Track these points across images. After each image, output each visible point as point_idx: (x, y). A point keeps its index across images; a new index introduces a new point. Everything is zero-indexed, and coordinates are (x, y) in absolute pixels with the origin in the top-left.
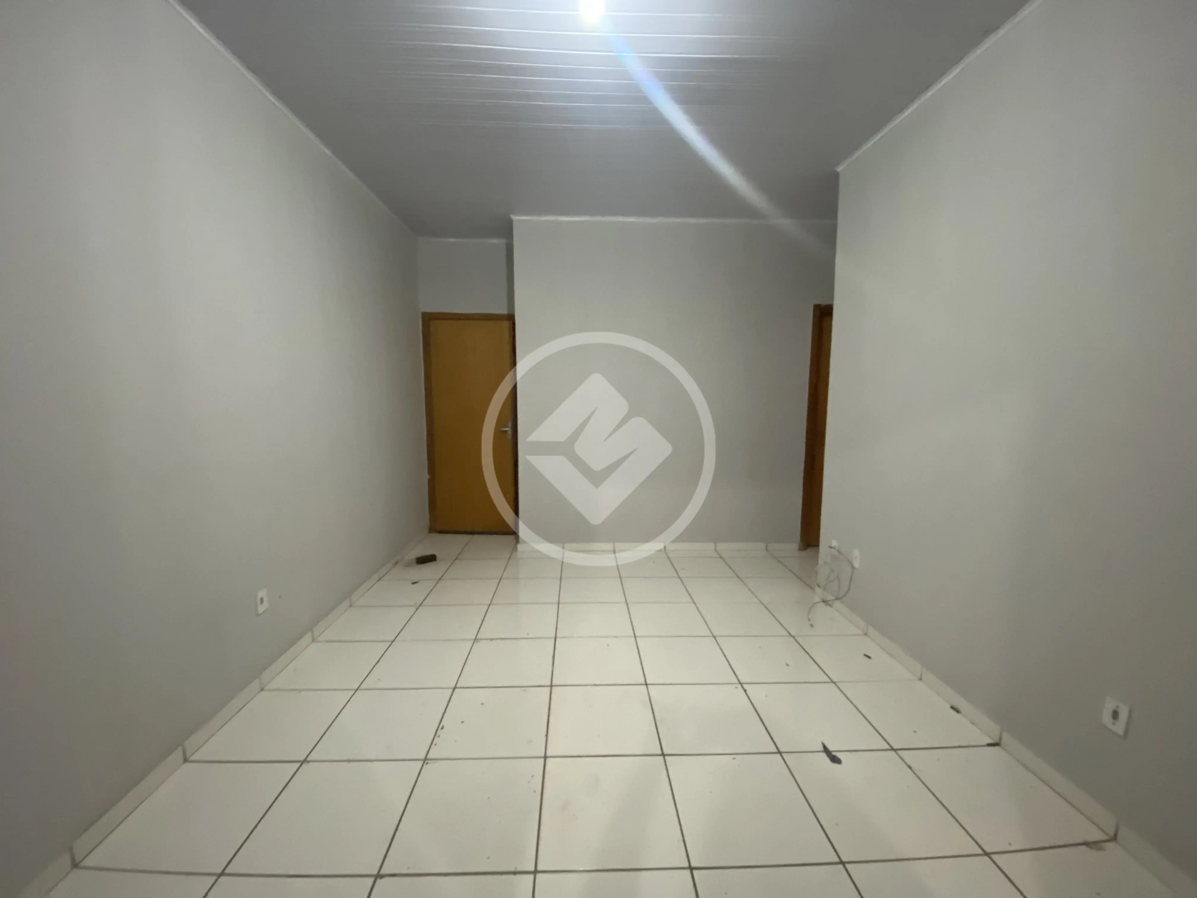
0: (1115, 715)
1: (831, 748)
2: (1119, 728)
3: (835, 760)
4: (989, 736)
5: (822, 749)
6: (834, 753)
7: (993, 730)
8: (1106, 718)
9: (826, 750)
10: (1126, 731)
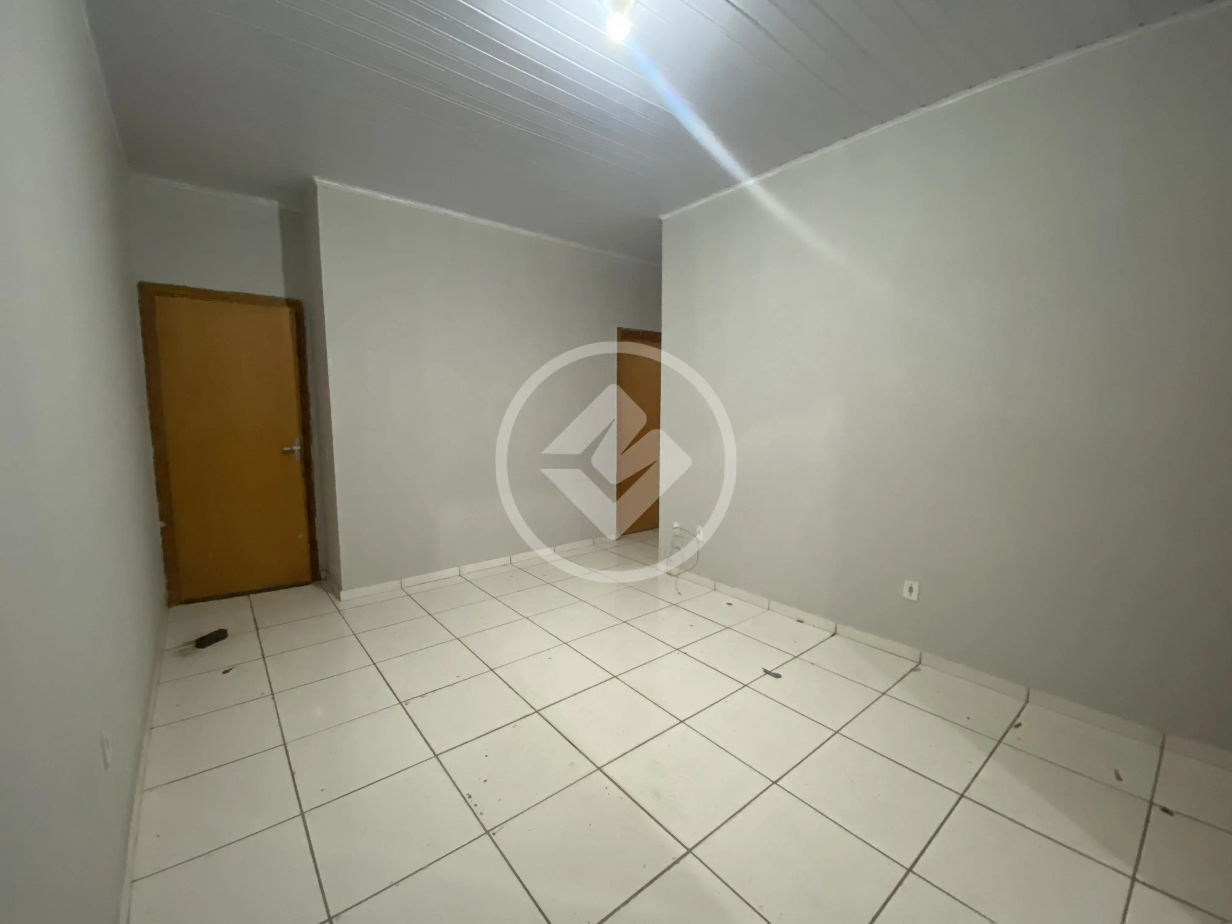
0: (911, 590)
1: (769, 669)
2: (914, 597)
3: (778, 676)
4: (827, 631)
5: (764, 673)
6: (774, 672)
7: (831, 625)
8: (906, 594)
9: (767, 672)
10: (918, 598)
